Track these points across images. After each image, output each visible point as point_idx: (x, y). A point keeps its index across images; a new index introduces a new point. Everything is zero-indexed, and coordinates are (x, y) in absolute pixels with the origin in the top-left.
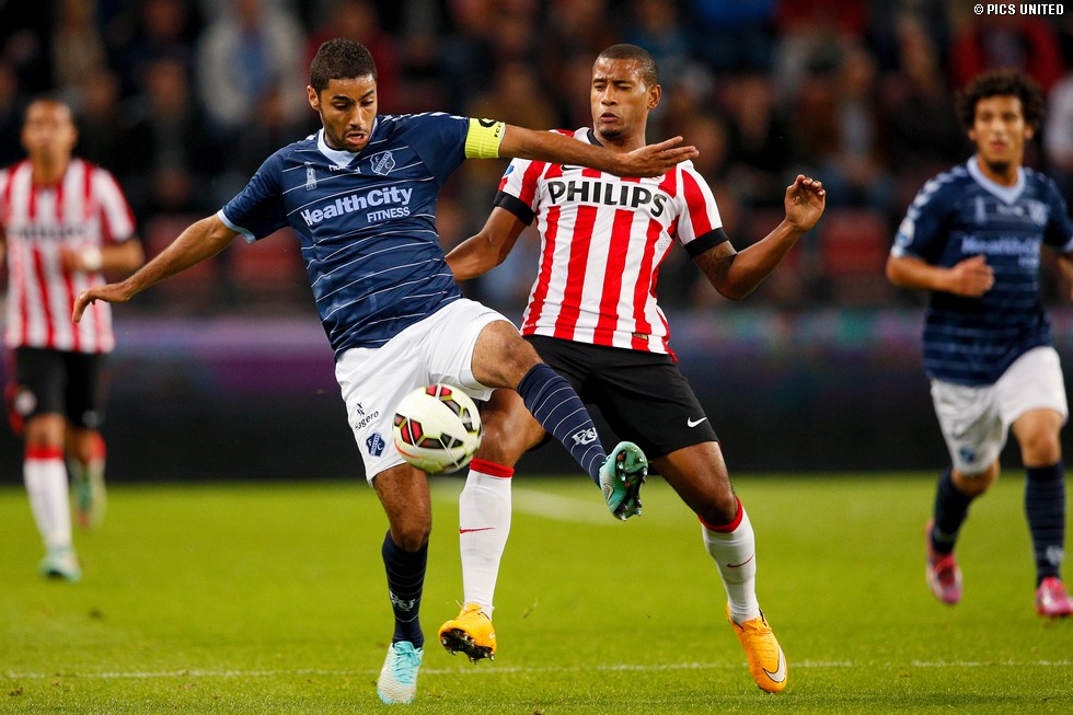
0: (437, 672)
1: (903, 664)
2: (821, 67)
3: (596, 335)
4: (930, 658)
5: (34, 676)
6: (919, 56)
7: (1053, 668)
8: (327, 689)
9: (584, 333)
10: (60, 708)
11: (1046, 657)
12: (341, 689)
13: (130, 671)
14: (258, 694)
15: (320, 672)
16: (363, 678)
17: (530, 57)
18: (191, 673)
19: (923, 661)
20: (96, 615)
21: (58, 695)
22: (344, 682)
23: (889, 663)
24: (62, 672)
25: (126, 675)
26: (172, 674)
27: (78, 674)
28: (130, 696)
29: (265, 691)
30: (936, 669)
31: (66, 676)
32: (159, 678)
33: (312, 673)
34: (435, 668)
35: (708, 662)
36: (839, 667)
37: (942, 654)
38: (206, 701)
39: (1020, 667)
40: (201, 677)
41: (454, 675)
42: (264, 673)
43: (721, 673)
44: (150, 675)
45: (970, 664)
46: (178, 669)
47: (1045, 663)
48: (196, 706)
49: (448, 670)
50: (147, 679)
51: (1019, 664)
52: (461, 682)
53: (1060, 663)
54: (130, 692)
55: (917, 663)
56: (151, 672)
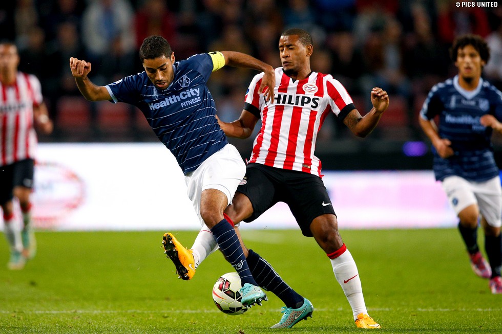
0: (194, 312)
1: (413, 310)
2: (377, 29)
3: (284, 165)
4: (426, 307)
5: (4, 312)
6: (423, 24)
7: (483, 312)
8: (141, 319)
9: (279, 164)
10: (16, 328)
11: (480, 306)
12: (148, 320)
13: (49, 310)
14: (109, 322)
15: (139, 311)
16: (159, 315)
17: (240, 23)
18: (78, 311)
19: (422, 308)
20: (33, 284)
21: (15, 321)
22: (149, 316)
23: (406, 309)
24: (17, 310)
25: (47, 312)
26: (69, 312)
27: (24, 312)
28: (49, 322)
29: (112, 320)
30: (428, 312)
31: (19, 312)
32: (62, 314)
33: (135, 312)
34: (193, 310)
35: (321, 308)
36: (383, 311)
37: (432, 305)
38: (85, 325)
39: (468, 312)
40: (82, 313)
41: (201, 313)
42: (112, 312)
43: (327, 313)
44: (58, 312)
45: (445, 310)
46: (72, 309)
47: (480, 310)
48: (80, 327)
49: (199, 311)
50: (57, 314)
51: (468, 310)
52: (205, 317)
53: (487, 310)
54: (49, 320)
55: (420, 309)
56: (59, 310)
